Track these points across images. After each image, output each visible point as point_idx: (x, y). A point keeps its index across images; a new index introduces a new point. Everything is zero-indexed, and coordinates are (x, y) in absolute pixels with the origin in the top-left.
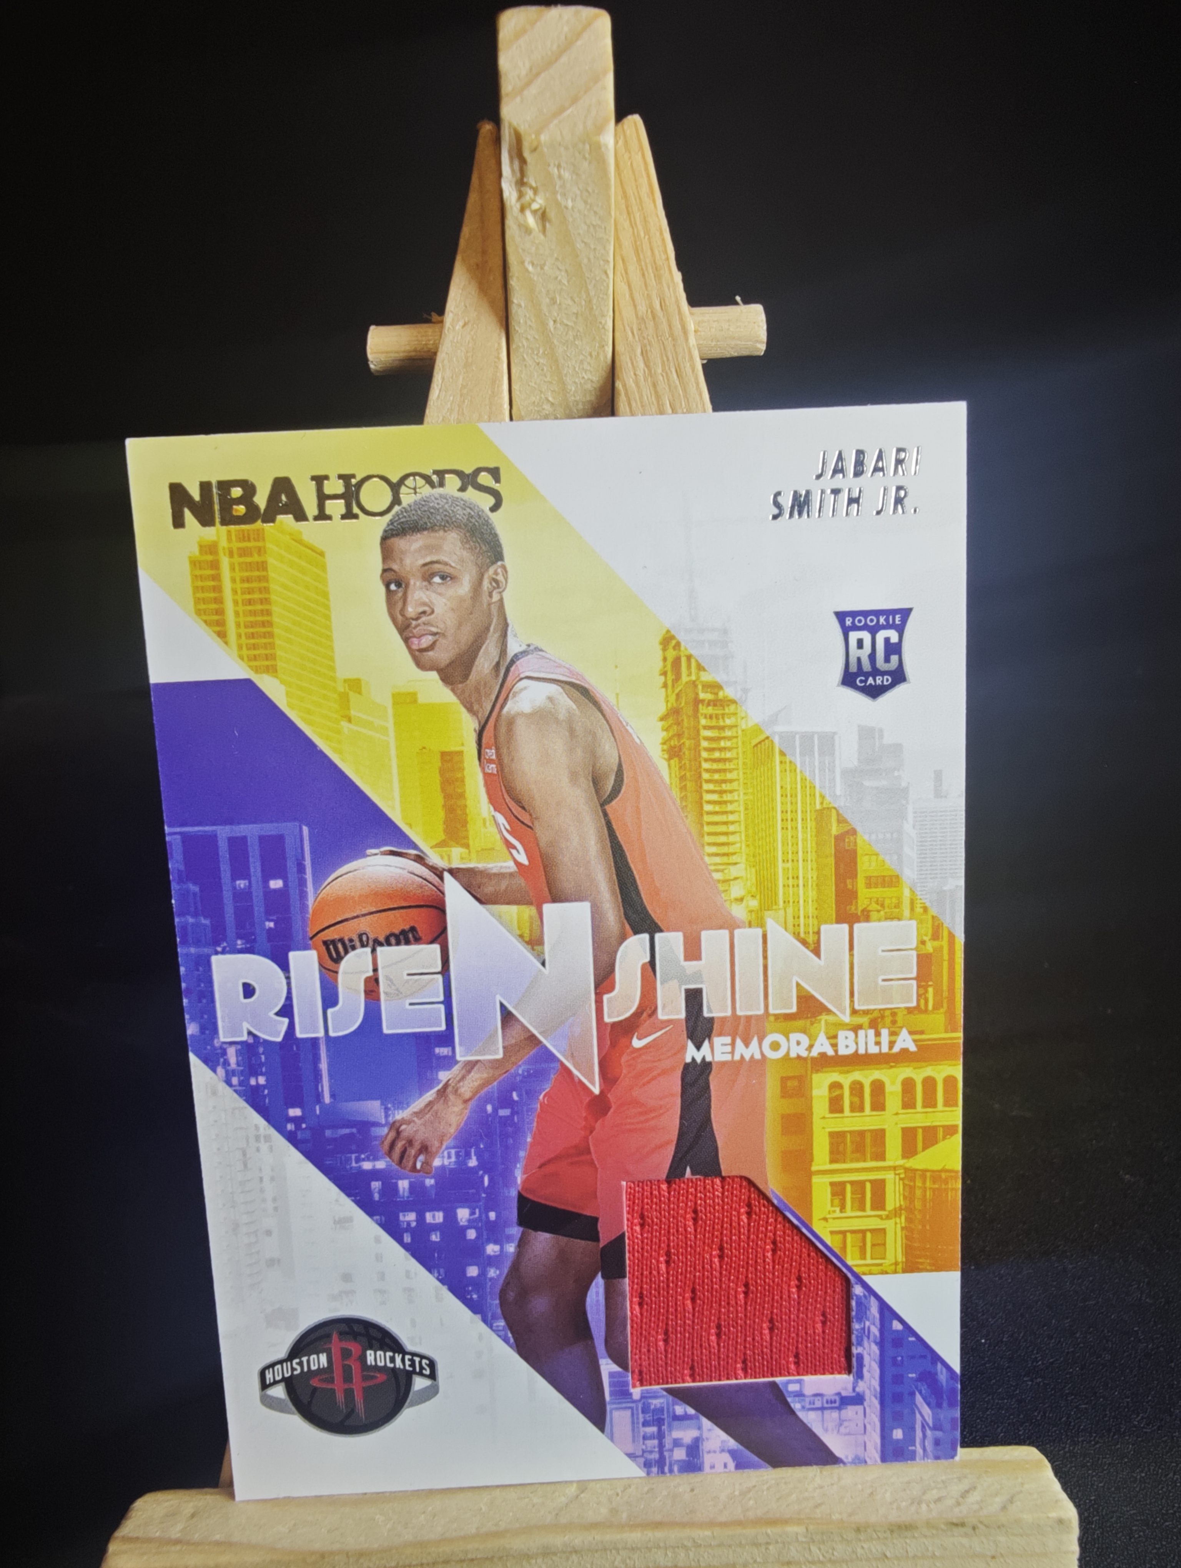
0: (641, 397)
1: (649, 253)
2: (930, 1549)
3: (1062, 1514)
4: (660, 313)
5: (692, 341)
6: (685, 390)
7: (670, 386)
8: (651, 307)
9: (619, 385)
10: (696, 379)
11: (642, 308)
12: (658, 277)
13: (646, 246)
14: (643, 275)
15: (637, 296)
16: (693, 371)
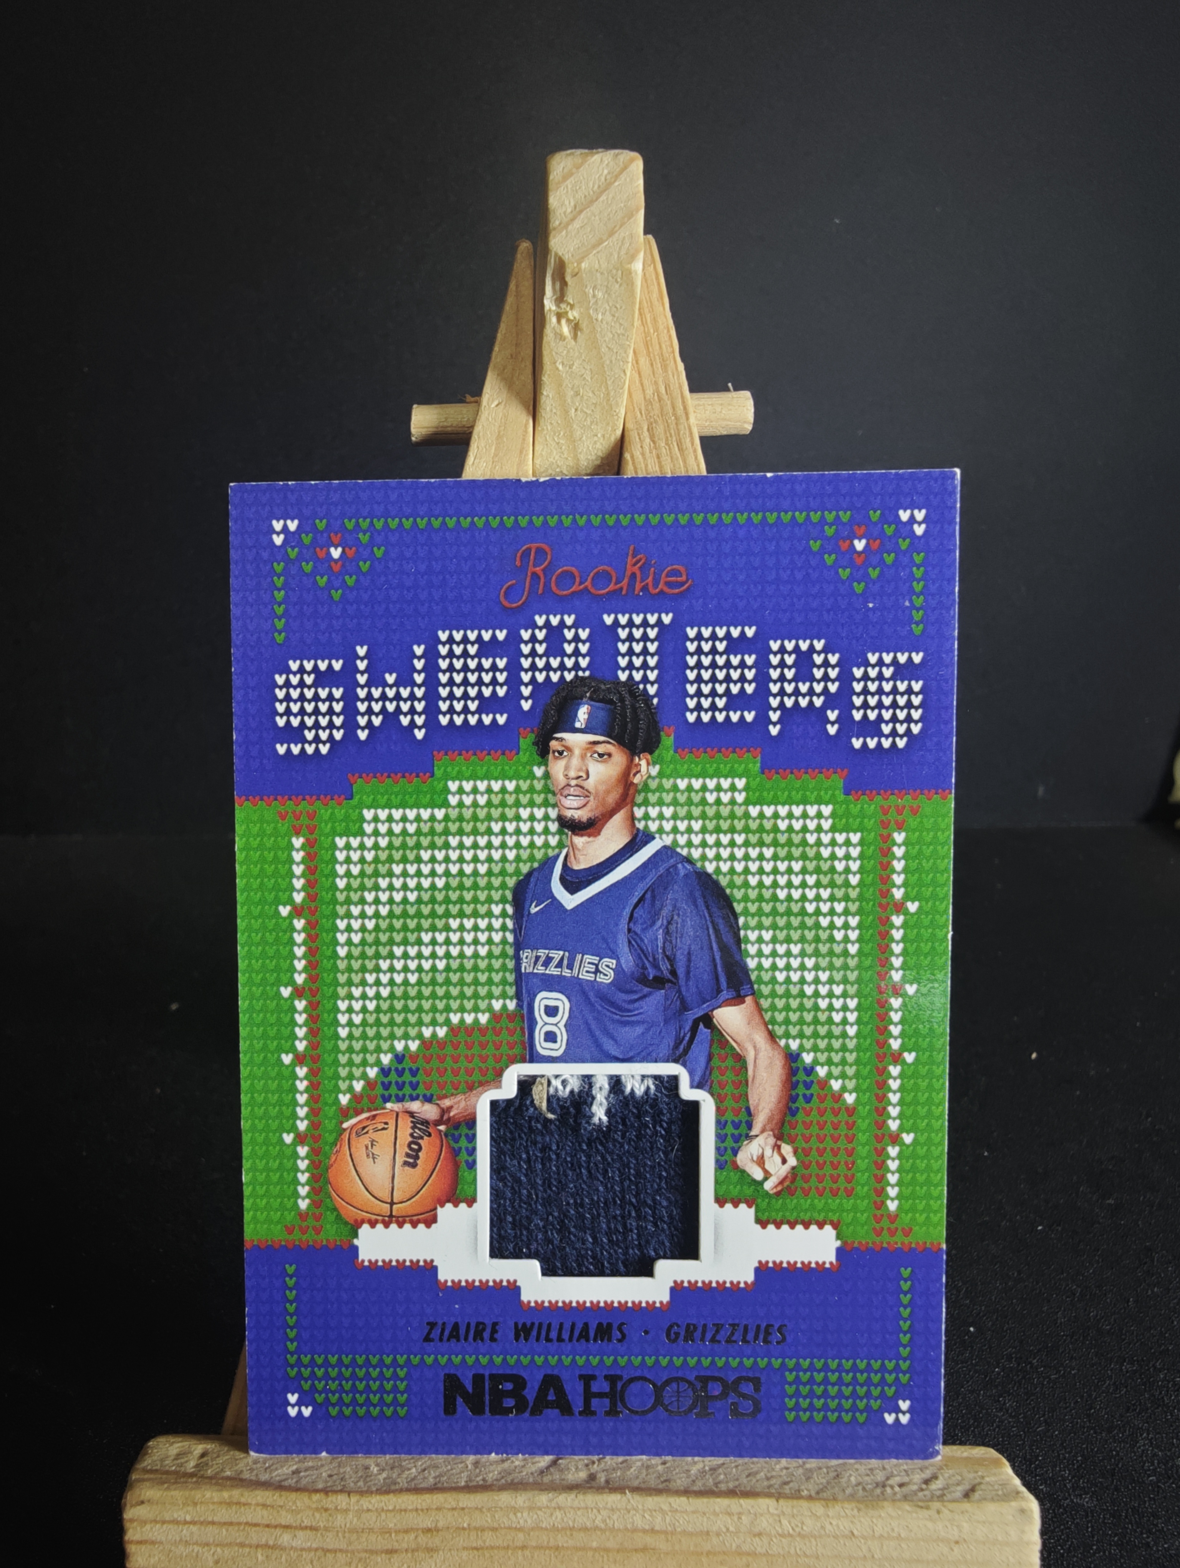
0: (646, 466)
1: (657, 347)
2: (896, 1530)
3: (1024, 1504)
4: (665, 397)
5: (692, 420)
6: (685, 461)
7: (672, 458)
8: (657, 391)
9: (627, 456)
10: (695, 451)
11: (649, 392)
12: (665, 368)
13: (655, 341)
14: (652, 365)
15: (646, 382)
16: (693, 444)
